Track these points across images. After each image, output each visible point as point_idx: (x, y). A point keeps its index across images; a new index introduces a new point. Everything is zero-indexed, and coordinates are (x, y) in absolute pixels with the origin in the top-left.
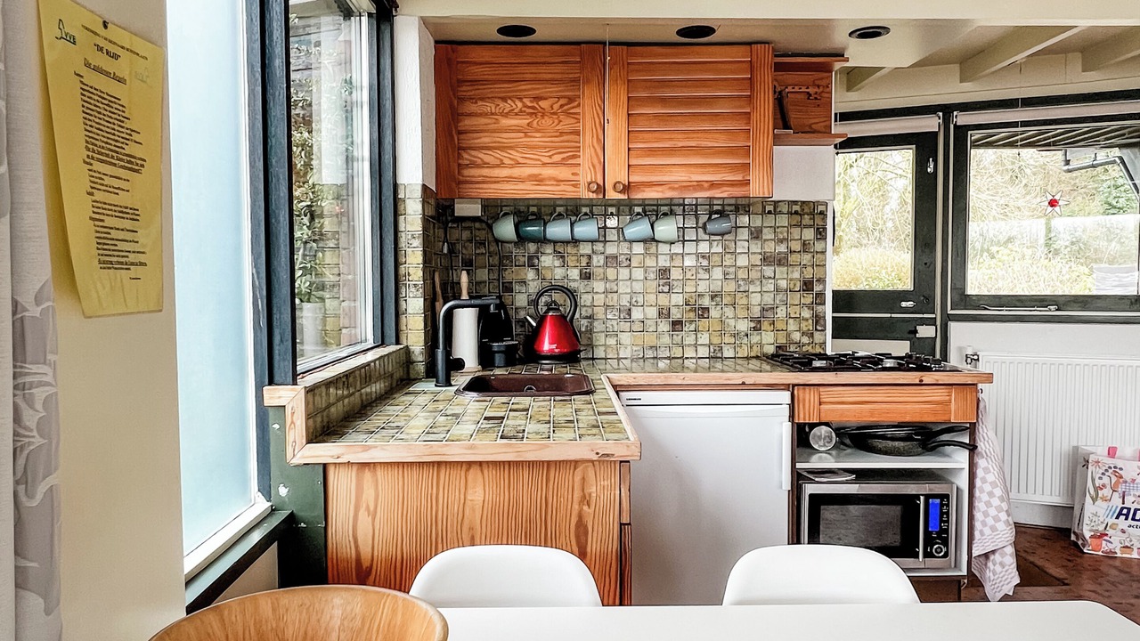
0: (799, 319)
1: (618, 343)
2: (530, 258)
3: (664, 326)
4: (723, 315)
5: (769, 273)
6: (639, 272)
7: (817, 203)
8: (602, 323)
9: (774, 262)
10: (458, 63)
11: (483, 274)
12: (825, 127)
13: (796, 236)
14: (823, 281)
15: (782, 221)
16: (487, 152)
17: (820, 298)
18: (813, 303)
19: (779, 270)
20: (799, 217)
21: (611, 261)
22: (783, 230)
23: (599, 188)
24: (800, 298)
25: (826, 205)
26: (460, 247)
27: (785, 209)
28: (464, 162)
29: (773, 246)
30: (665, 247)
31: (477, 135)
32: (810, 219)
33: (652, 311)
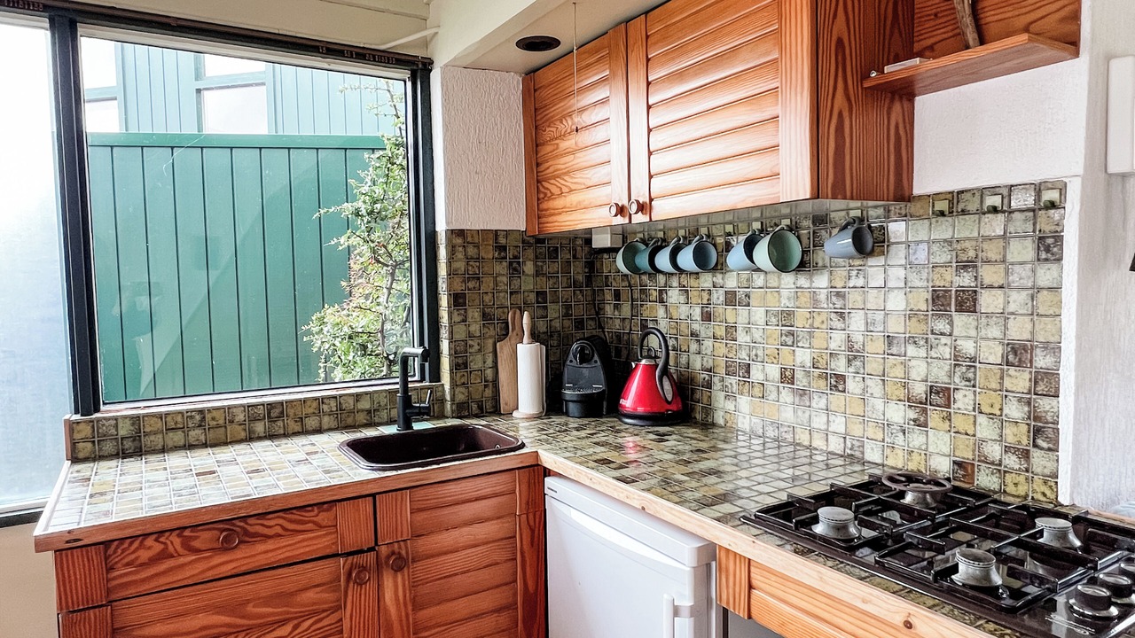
0: (998, 418)
1: (737, 409)
2: (660, 292)
3: (788, 397)
4: (864, 390)
5: (941, 325)
6: (759, 314)
7: (1038, 189)
8: (722, 380)
9: (950, 305)
10: (535, 91)
11: (626, 310)
12: (1063, 20)
13: (993, 256)
14: (1054, 348)
15: (965, 228)
16: (552, 181)
17: (1046, 383)
18: (1029, 393)
19: (961, 320)
20: (1001, 217)
21: (731, 299)
22: (967, 244)
23: (621, 210)
24: (1002, 378)
25: (1063, 190)
26: (611, 279)
27: (973, 206)
28: (541, 196)
29: (948, 278)
30: (788, 279)
31: (547, 165)
32: (1026, 220)
33: (774, 371)
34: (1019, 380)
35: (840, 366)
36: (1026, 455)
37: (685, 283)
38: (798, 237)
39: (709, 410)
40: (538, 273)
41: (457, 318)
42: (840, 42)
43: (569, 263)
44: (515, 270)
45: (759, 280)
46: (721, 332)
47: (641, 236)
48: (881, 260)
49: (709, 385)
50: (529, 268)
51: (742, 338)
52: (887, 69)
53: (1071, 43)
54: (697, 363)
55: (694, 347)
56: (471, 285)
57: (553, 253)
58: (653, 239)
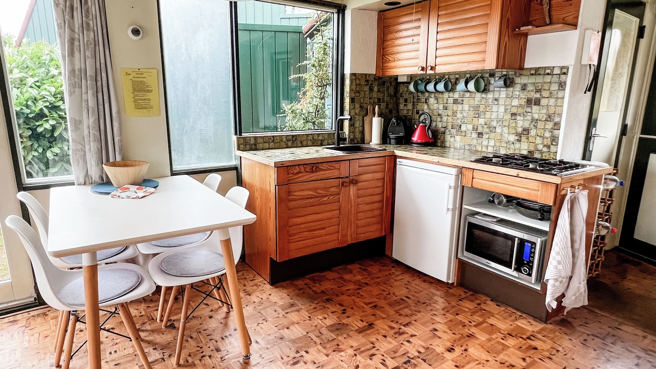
0: (542, 137)
1: (455, 141)
2: (426, 99)
3: (475, 135)
4: (502, 131)
5: (529, 110)
6: (466, 107)
7: (562, 68)
8: (450, 131)
9: (532, 103)
10: (384, 19)
11: (410, 106)
12: (574, 18)
13: (546, 88)
14: (560, 115)
15: (539, 79)
16: (390, 56)
17: (557, 126)
18: (552, 129)
19: (535, 108)
20: (550, 76)
21: (456, 102)
22: (539, 84)
23: (423, 69)
24: (545, 125)
25: (568, 68)
26: (404, 94)
27: (542, 72)
28: (384, 61)
29: (532, 94)
30: (478, 95)
31: (388, 49)
32: (557, 78)
33: (470, 127)
34: (550, 125)
35: (494, 124)
36: (549, 147)
37: (437, 96)
38: (484, 80)
39: (444, 142)
40: (379, 91)
41: (352, 107)
42: (508, 19)
43: (389, 87)
44: (371, 90)
45: (468, 95)
46: (450, 114)
47: (419, 77)
48: (512, 89)
49: (444, 133)
50: (376, 89)
51: (459, 115)
52: (522, 29)
53: (574, 25)
54: (440, 125)
55: (439, 119)
56: (357, 95)
57: (384, 83)
58: (424, 79)
